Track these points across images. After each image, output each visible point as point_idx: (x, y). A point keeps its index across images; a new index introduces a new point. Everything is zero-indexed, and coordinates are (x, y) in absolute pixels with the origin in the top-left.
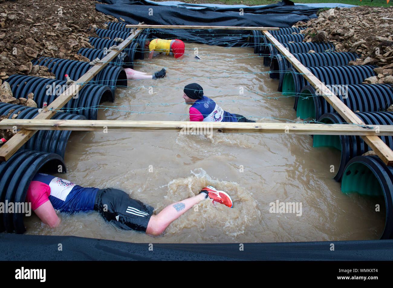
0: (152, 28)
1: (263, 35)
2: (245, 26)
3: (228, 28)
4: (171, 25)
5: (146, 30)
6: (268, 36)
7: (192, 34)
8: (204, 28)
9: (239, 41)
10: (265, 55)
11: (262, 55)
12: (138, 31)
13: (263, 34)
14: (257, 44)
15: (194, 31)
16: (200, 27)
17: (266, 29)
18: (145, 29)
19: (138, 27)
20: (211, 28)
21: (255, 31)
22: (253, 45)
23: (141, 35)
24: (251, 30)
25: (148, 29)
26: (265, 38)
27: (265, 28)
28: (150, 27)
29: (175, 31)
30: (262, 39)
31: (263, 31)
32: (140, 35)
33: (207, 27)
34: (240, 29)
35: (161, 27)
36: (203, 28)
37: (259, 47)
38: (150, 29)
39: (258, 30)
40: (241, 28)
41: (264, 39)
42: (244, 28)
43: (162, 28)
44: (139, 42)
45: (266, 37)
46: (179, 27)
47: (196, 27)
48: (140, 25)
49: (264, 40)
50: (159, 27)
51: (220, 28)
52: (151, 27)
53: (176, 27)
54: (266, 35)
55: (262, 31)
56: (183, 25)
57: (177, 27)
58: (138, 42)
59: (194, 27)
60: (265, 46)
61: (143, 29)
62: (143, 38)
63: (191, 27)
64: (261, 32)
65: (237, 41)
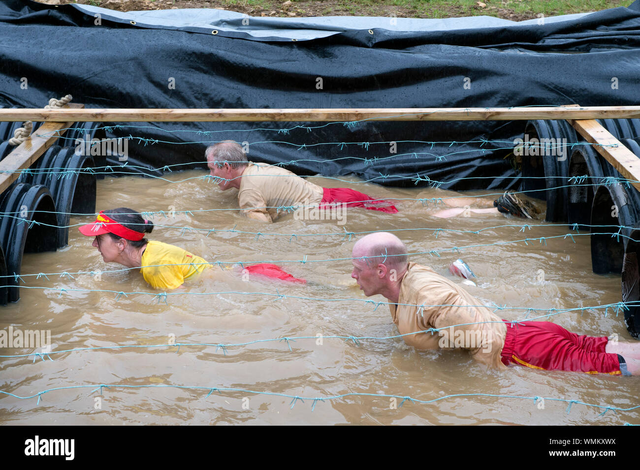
0: (105, 120)
1: (580, 138)
2: (497, 106)
3: (427, 115)
4: (189, 105)
5: (77, 132)
6: (600, 142)
7: (277, 144)
8: (329, 115)
9: (477, 163)
10: (594, 230)
11: (581, 229)
12: (46, 134)
13: (580, 136)
14: (558, 182)
15: (285, 131)
16: (310, 115)
17: (590, 115)
18: (73, 126)
19: (46, 116)
20: (357, 115)
21: (543, 124)
22: (543, 184)
23: (56, 152)
24: (526, 121)
25: (89, 125)
26: (590, 150)
27: (585, 108)
28: (96, 115)
29: (205, 132)
30: (578, 154)
31: (578, 122)
32: (51, 150)
33: (340, 114)
34: (479, 118)
35: (142, 115)
36: (322, 118)
37: (566, 192)
38: (94, 123)
39: (556, 117)
40: (485, 114)
41: (584, 154)
42: (498, 113)
43: (152, 120)
44: (49, 182)
45: (595, 151)
46: (220, 115)
47: (294, 115)
48: (54, 108)
49: (586, 159)
50: (138, 115)
51: (398, 117)
52: (102, 115)
53: (208, 115)
54: (593, 140)
55: (574, 121)
56: (240, 104)
57: (213, 114)
58: (42, 183)
59: (284, 114)
60: (590, 188)
61: (65, 123)
62: (64, 164)
63: (273, 115)
64: (571, 126)
65: (472, 163)
